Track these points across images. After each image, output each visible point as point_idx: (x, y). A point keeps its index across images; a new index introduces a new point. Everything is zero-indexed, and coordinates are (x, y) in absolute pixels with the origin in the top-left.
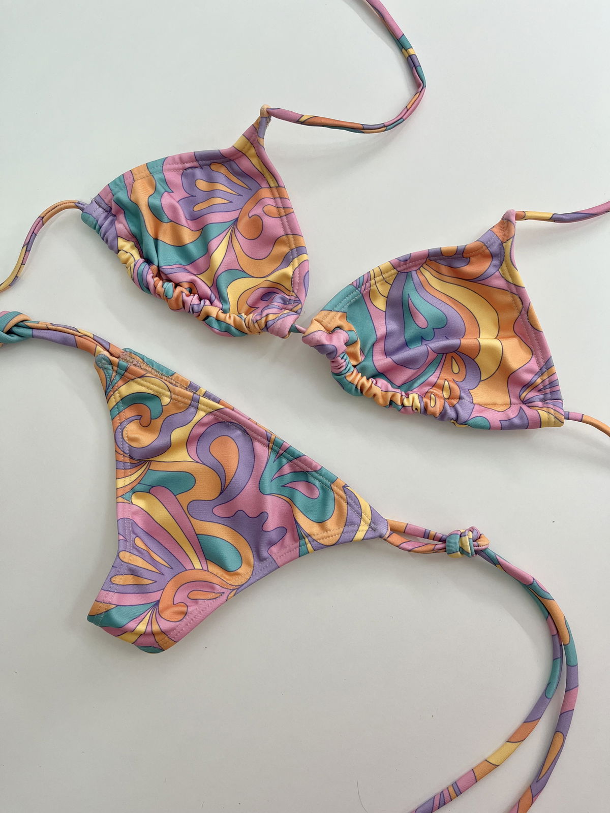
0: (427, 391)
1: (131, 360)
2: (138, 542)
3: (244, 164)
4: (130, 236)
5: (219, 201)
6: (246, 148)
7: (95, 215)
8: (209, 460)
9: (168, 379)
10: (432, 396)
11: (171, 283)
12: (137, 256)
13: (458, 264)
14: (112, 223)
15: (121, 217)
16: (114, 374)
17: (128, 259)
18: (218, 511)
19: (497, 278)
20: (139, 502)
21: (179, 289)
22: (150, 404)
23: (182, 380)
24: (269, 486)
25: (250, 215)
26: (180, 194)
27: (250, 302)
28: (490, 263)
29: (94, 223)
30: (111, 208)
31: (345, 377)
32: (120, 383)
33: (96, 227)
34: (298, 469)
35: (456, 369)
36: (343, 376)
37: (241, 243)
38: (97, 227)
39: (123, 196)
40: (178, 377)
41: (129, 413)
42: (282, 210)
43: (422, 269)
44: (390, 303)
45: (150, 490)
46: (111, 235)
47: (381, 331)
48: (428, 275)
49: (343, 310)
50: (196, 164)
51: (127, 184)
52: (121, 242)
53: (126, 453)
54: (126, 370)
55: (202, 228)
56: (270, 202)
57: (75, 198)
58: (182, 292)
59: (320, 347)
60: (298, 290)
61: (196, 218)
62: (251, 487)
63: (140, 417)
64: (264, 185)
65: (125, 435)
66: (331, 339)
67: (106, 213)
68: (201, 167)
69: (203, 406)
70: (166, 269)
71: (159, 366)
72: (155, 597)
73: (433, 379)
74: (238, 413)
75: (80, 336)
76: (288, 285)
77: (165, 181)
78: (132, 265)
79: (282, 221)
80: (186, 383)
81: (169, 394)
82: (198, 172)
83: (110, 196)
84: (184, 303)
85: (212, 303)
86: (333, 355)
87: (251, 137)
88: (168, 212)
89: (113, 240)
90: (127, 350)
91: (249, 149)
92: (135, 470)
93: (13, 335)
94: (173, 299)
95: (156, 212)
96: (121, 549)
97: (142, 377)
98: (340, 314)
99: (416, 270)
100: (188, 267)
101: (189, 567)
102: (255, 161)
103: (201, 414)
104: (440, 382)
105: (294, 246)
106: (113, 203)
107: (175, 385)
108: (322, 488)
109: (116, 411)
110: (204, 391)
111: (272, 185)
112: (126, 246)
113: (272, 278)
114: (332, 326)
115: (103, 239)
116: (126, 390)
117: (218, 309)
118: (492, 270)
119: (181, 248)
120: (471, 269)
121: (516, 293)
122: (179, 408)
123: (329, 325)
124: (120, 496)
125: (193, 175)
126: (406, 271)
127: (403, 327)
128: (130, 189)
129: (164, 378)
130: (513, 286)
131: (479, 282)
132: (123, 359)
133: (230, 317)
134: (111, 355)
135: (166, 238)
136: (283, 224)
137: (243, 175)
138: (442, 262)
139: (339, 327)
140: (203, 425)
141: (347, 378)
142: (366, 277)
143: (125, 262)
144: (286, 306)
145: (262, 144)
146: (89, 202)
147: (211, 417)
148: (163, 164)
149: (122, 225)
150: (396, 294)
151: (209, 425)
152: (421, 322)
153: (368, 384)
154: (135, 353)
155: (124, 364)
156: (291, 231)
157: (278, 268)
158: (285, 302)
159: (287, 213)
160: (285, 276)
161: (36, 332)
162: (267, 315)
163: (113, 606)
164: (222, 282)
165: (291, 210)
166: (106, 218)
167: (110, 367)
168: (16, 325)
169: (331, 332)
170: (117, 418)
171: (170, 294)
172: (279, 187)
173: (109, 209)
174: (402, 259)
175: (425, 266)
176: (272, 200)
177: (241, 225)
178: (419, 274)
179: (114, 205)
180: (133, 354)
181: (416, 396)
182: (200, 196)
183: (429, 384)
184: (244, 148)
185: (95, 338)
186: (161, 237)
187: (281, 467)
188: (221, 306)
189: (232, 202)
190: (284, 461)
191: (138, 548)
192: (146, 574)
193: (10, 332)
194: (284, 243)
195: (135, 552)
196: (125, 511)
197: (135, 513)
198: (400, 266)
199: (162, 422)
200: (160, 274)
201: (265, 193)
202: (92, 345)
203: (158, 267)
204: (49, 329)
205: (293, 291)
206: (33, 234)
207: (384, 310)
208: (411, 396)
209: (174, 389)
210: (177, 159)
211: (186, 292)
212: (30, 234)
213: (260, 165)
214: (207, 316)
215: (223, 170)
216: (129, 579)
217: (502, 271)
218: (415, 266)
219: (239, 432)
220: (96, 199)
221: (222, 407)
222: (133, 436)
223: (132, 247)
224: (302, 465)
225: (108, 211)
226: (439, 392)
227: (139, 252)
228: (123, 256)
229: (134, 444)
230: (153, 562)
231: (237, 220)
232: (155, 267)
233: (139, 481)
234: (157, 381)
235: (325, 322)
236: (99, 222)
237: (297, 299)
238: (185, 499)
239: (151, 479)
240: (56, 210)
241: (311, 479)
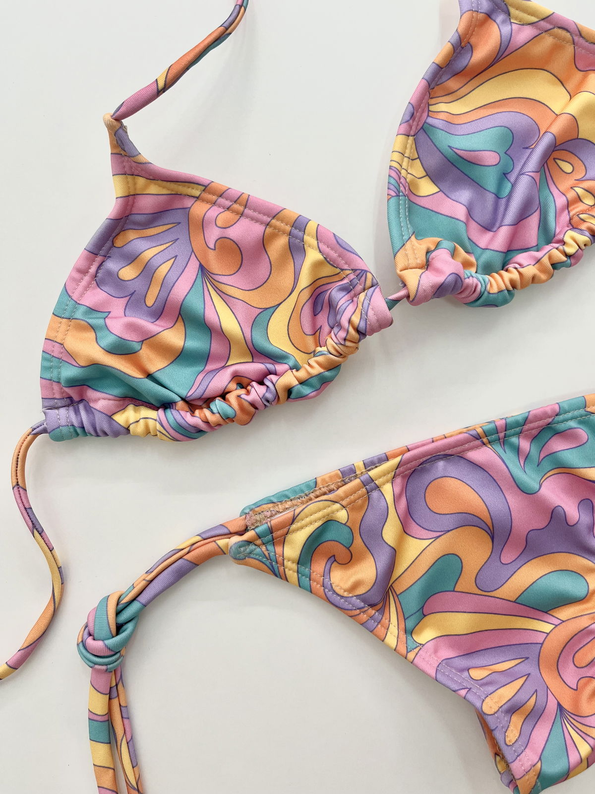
0: (568, 218)
1: (262, 516)
2: (477, 674)
3: (146, 204)
4: (121, 403)
5: (164, 269)
6: (131, 185)
7: (63, 422)
8: (449, 522)
9: (318, 493)
10: (582, 216)
11: (217, 400)
12: (152, 414)
13: (462, 63)
14: (89, 410)
15: (91, 394)
16: (264, 548)
17: (147, 426)
18: (507, 557)
19: (519, 30)
20: (426, 635)
21: (231, 397)
22: (329, 535)
23: (331, 477)
24: (529, 478)
25: (212, 246)
26: (118, 306)
27: (308, 329)
28: (496, 26)
29: (72, 430)
30: (70, 398)
31: (489, 293)
32: (279, 549)
33: (79, 432)
34: (535, 432)
35: (567, 168)
36: (486, 293)
37: (234, 284)
38: (79, 430)
39: (69, 372)
40: (323, 480)
41: (318, 567)
42: (236, 206)
43: (432, 108)
44: (434, 176)
45: (423, 613)
46: (102, 423)
47: (460, 212)
48: (443, 108)
49: (411, 231)
50: (99, 259)
51: (60, 356)
52: (121, 419)
53: (363, 608)
54: (271, 531)
55: (180, 314)
56: (214, 212)
57: (27, 429)
58: (239, 396)
59: (440, 291)
60: (346, 263)
61: (159, 312)
62: (514, 501)
63: (333, 559)
64: (188, 203)
65: (341, 592)
66: (438, 271)
67: (71, 408)
68: (106, 257)
69: (381, 480)
70: (193, 392)
71: (294, 490)
72: (552, 705)
73: (561, 201)
74: (423, 445)
75: (188, 553)
76: (328, 270)
77: (92, 310)
78: (159, 427)
79: (247, 217)
80: (337, 475)
81: (337, 506)
82: (111, 265)
83: (56, 387)
84: (253, 405)
85: (275, 374)
86: (459, 284)
87: (124, 167)
88: (129, 336)
89: (110, 424)
90: (247, 511)
91: (135, 184)
92: (386, 614)
93: (125, 627)
94: (238, 412)
95: (121, 349)
96: (478, 704)
97: (293, 520)
98: (413, 238)
99: (428, 116)
100: (209, 367)
101: (540, 638)
102: (154, 189)
103: (388, 490)
104: (571, 195)
105: (288, 228)
106: (67, 390)
107: (331, 491)
108: (580, 422)
109: (305, 580)
110: (361, 464)
111: (196, 193)
112: (129, 416)
113: (305, 280)
114: (421, 259)
115: (98, 436)
116: (292, 549)
117: (290, 371)
118: (506, 29)
119: (181, 357)
120: (482, 52)
121: (551, 27)
122: (361, 507)
123: (419, 261)
124: (407, 652)
125: (109, 273)
126: (419, 127)
127: (477, 185)
128: (70, 356)
129: (312, 496)
130: (542, 23)
131: (506, 53)
132: (253, 524)
133: (309, 365)
134: (241, 533)
135: (156, 364)
136: (252, 219)
137: (156, 217)
138: (444, 79)
139: (428, 252)
140: (400, 495)
141: (491, 292)
142: (394, 174)
143: (148, 431)
144: (352, 293)
145: (145, 161)
146: (43, 417)
147: (398, 480)
148: (70, 296)
149: (101, 401)
150: (434, 161)
151: (405, 488)
152: (491, 158)
153: (515, 275)
154: (258, 505)
155: (262, 528)
156: (268, 216)
157: (298, 267)
158: (347, 289)
159: (245, 203)
160: (317, 265)
161: (143, 598)
162: (350, 321)
163: (539, 765)
164: (260, 341)
165: (245, 197)
166: (77, 412)
167: (252, 547)
168: (118, 613)
169: (427, 265)
170: (314, 584)
171: (229, 411)
172: (206, 187)
173: (68, 401)
174: (408, 118)
175: (432, 101)
176: (215, 208)
177: (215, 266)
178: (435, 115)
179: (70, 392)
180: (257, 509)
181: (571, 233)
182: (138, 286)
183: (562, 210)
184: (129, 188)
185: (204, 536)
186: (152, 369)
187: (517, 450)
188: (286, 367)
189: (176, 256)
190: (514, 440)
191: (484, 681)
192: (523, 697)
193: (119, 628)
194: (274, 236)
195: (491, 689)
196: (428, 663)
197: (436, 651)
198: (411, 127)
199: (360, 539)
200: (192, 405)
201: (199, 209)
202: (211, 546)
203: (183, 399)
204: (151, 581)
205: (342, 270)
206: (27, 511)
208: (567, 239)
209: (337, 496)
210: (77, 276)
211: (242, 392)
212: (25, 514)
213: (164, 187)
214: (289, 391)
215: (131, 235)
216: (517, 721)
217: (516, 19)
218: (423, 112)
219: (441, 464)
220: (47, 404)
221: (398, 459)
222: (348, 584)
223: (135, 411)
224: (536, 424)
225: (70, 402)
226: (580, 207)
227: (146, 406)
228: (139, 428)
229: (361, 591)
230: (510, 676)
231: (202, 267)
232: (181, 404)
233: (403, 616)
234: (312, 507)
235: (412, 262)
236: (76, 424)
237: (358, 272)
238: (466, 583)
239: (412, 602)
240: (20, 462)
241: (562, 427)
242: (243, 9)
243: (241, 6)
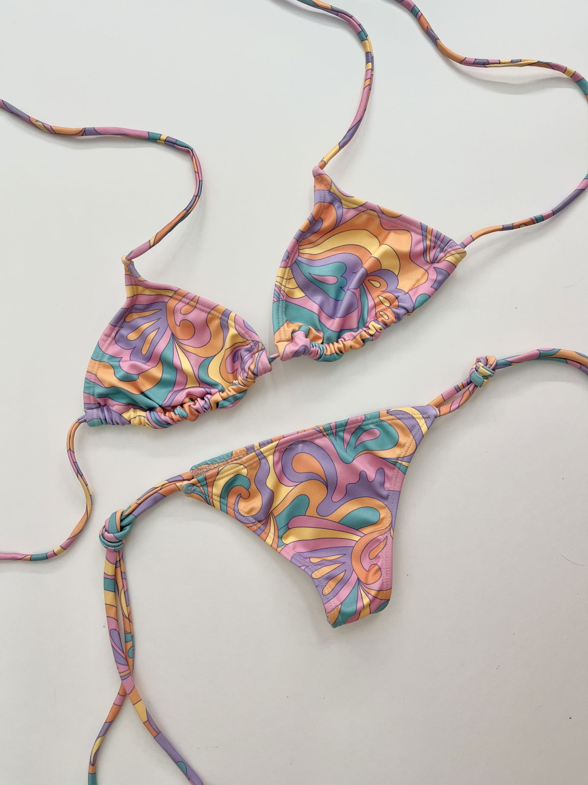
0: (375, 314)
1: (201, 471)
2: (314, 560)
3: (143, 300)
4: (127, 407)
5: (152, 335)
6: (135, 290)
7: (95, 416)
8: (302, 477)
9: (233, 459)
10: (381, 313)
11: (178, 408)
12: (143, 413)
13: (317, 228)
14: (109, 410)
15: (110, 402)
16: (202, 488)
17: (140, 420)
18: (336, 498)
19: (347, 212)
20: (290, 540)
21: (186, 406)
22: (238, 483)
23: (240, 451)
24: (348, 456)
25: (178, 324)
26: (126, 355)
27: (230, 370)
28: (334, 209)
29: (100, 421)
30: (99, 404)
31: (325, 355)
32: (210, 489)
33: (104, 422)
34: (353, 430)
35: (377, 285)
36: (323, 355)
37: (190, 345)
38: (103, 421)
39: (99, 390)
40: (236, 453)
41: (232, 500)
42: (192, 303)
43: (301, 251)
44: (303, 288)
45: (288, 527)
46: (116, 418)
47: (315, 308)
48: (308, 251)
49: (285, 320)
50: (117, 329)
51: (95, 381)
52: (126, 416)
53: (255, 522)
54: (206, 479)
55: (160, 359)
56: (180, 305)
57: (74, 419)
58: (190, 406)
59: (296, 354)
60: (249, 337)
61: (149, 358)
62: (339, 468)
63: (240, 496)
64: (166, 299)
65: (243, 514)
66: (296, 344)
67: (100, 409)
68: (121, 327)
69: (267, 453)
70: (166, 403)
71: (219, 458)
72: (354, 578)
73: (371, 303)
74: (292, 435)
75: (161, 489)
76: (240, 339)
77: (112, 357)
78: (146, 421)
79: (198, 308)
80: (244, 450)
81: (242, 466)
82: (123, 332)
83: (92, 398)
84: (197, 411)
85: (210, 394)
86: (307, 351)
87: (132, 281)
88: (132, 372)
89: (120, 419)
90: (194, 468)
91: (137, 289)
92: (268, 527)
93: (125, 528)
94: (189, 414)
95: (127, 379)
96: (310, 573)
97: (218, 473)
98: (285, 324)
99: (299, 256)
100: (176, 389)
101: (353, 544)
102: (147, 292)
103: (270, 459)
104: (377, 300)
105: (220, 315)
106: (98, 399)
107: (240, 458)
108: (377, 426)
109: (224, 507)
110: (258, 445)
111: (171, 294)
112: (130, 414)
113: (228, 344)
114: (289, 335)
115: (114, 424)
116: (217, 490)
117: (218, 393)
118: (340, 211)
119: (160, 383)
120: (327, 223)
121: (366, 209)
122: (256, 468)
123: (287, 337)
124: (278, 547)
125: (122, 336)
126: (293, 262)
127: (325, 293)
128: (100, 382)
129: (229, 461)
130: (360, 208)
131: (340, 224)
132: (196, 475)
133: (229, 390)
134: (188, 480)
135: (146, 387)
136: (201, 310)
137: (148, 307)
138: (308, 235)
139: (293, 332)
140: (278, 462)
141: (327, 354)
142: (277, 289)
143: (140, 423)
144: (252, 352)
145: (143, 280)
146: (84, 413)
147: (277, 454)
148: (101, 349)
149: (116, 406)
150: (301, 280)
151: (281, 459)
152: (332, 280)
153: (341, 345)
154: (200, 465)
155: (201, 477)
156: (210, 309)
157: (225, 336)
158: (248, 350)
159: (196, 301)
160: (234, 337)
161: (135, 513)
162: (249, 368)
163: (340, 606)
164: (203, 376)
165: (197, 298)
166: (103, 411)
167: (195, 487)
168: (121, 521)
169: (292, 339)
170: (229, 509)
171: (184, 414)
172: (176, 292)
173: (98, 405)
174: (285, 259)
175: (300, 248)
176: (180, 303)
177: (179, 335)
178: (302, 256)
179: (99, 400)
180: (199, 467)
181: (373, 323)
182: (138, 344)
183: (372, 309)
184: (134, 292)
185: (170, 481)
186: (144, 389)
187: (343, 439)
188: (217, 390)
189: (159, 328)
190: (341, 434)
191: (319, 563)
192: (336, 572)
193: (122, 528)
194: (212, 319)
195: (319, 567)
196: (288, 553)
197: (294, 548)
198: (288, 263)
199: (255, 485)
200: (165, 409)
201: (172, 303)
202: (173, 486)
203: (160, 406)
204: (140, 504)
205: (247, 340)
206: (75, 464)
207: (304, 295)
208: (370, 326)
209: (242, 461)
210: (105, 338)
211: (191, 403)
212: (74, 465)
213: (153, 292)
214: (217, 404)
215: (135, 316)
216: (332, 584)
217: (346, 206)
218: (296, 253)
219: (301, 446)
220: (86, 407)
221: (277, 442)
222: (247, 509)
223: (134, 412)
224: (353, 426)
225: (99, 406)
226: (382, 307)
227: (140, 409)
228: (136, 421)
229: (254, 513)
230: (333, 562)
231: (173, 334)
232: (159, 409)
233: (277, 529)
234: (228, 467)
235: (283, 338)
236: (102, 418)
237: (255, 342)
238: (311, 511)
239: (282, 521)
240: (71, 437)
241: (366, 428)
242: (198, 197)
243: (197, 196)
